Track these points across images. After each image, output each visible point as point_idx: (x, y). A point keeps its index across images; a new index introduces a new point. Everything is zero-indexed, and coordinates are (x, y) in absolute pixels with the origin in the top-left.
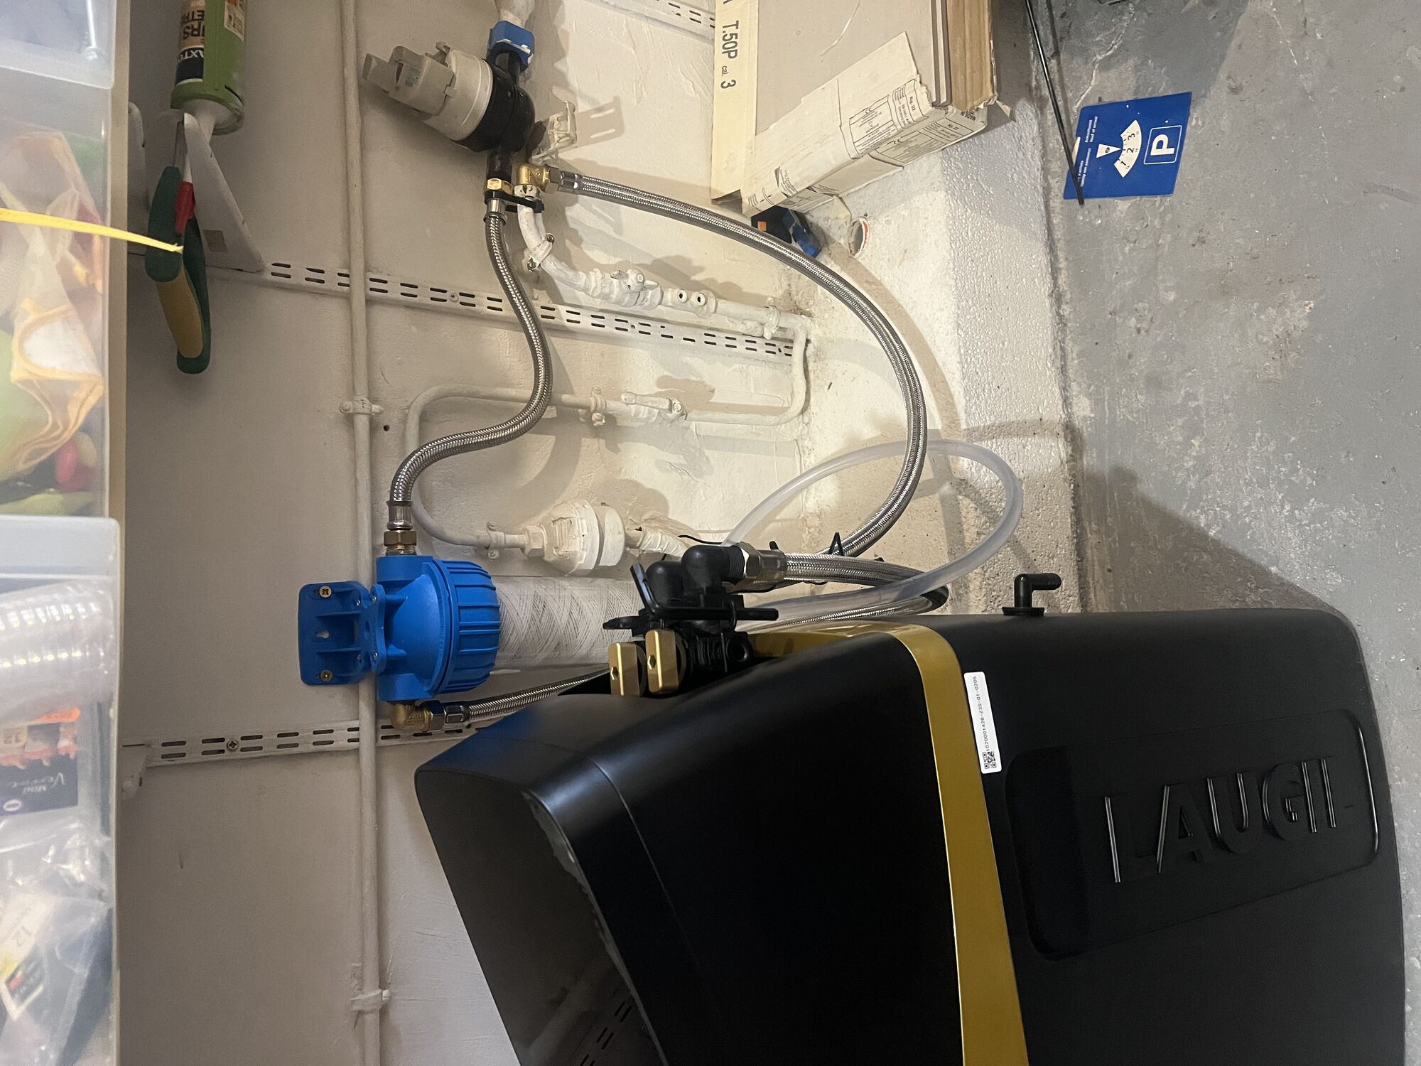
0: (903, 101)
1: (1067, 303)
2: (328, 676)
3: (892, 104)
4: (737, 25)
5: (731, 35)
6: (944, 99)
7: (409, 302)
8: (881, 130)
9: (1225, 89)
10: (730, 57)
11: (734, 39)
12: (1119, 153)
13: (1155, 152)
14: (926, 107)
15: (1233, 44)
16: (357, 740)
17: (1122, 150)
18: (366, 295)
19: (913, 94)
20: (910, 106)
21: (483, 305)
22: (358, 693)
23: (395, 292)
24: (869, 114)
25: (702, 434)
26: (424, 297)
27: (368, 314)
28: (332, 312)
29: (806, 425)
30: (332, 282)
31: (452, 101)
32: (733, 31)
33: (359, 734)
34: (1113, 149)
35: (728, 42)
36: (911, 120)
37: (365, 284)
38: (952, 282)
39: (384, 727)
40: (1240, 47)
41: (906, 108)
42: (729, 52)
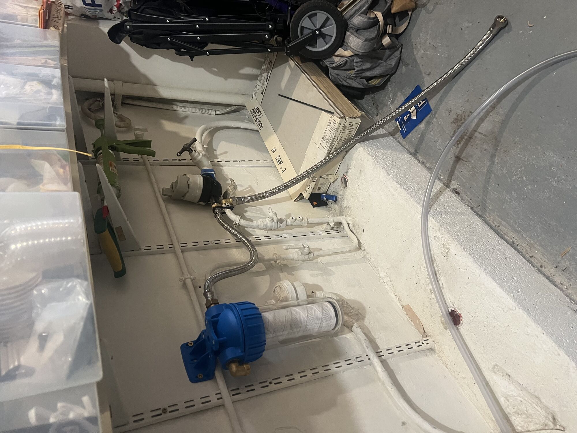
0: (331, 125)
1: (427, 163)
2: (200, 376)
3: (329, 129)
4: (279, 156)
5: (279, 159)
6: (342, 115)
7: (197, 248)
8: (330, 138)
9: (426, 76)
10: (281, 164)
11: (280, 159)
12: (411, 115)
13: (419, 106)
14: (338, 120)
15: (421, 66)
16: (221, 398)
17: (411, 113)
18: (181, 249)
19: (333, 120)
20: (334, 124)
21: (223, 242)
22: (217, 382)
23: (190, 246)
24: (324, 138)
25: (324, 263)
26: (201, 245)
27: (183, 255)
28: (170, 258)
29: (364, 250)
30: (166, 247)
31: (191, 185)
32: (279, 157)
33: (221, 395)
34: (408, 116)
35: (279, 161)
36: (336, 128)
37: (179, 246)
38: (379, 165)
39: (231, 390)
40: (422, 66)
41: (333, 125)
42: (280, 163)
